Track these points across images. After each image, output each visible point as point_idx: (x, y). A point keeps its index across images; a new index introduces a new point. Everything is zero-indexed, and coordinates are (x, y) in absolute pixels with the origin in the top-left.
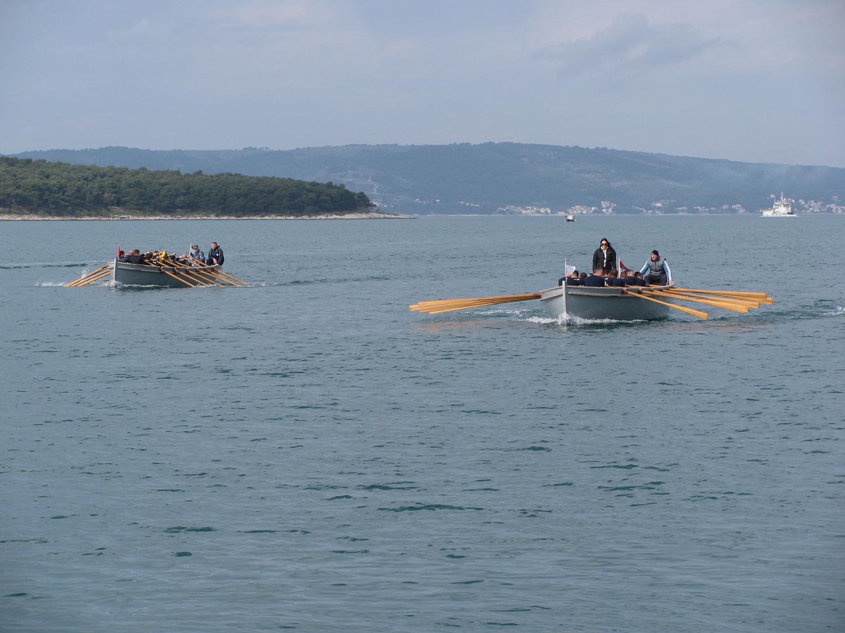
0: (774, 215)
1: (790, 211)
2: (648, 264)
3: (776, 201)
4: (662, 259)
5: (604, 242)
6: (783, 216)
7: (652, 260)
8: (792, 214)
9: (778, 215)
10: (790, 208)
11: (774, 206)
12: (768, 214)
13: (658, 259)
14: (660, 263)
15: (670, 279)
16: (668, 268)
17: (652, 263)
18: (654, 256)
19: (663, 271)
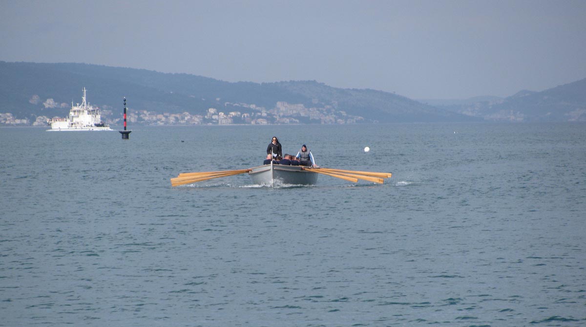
0: (73, 129)
1: (99, 122)
2: (300, 154)
3: (75, 105)
4: (308, 150)
5: (274, 139)
6: (87, 129)
7: (303, 151)
8: (102, 125)
9: (79, 129)
10: (99, 117)
11: (72, 114)
12: (59, 125)
13: (306, 151)
14: (307, 153)
15: (314, 163)
16: (312, 156)
17: (302, 153)
18: (304, 149)
19: (309, 157)
